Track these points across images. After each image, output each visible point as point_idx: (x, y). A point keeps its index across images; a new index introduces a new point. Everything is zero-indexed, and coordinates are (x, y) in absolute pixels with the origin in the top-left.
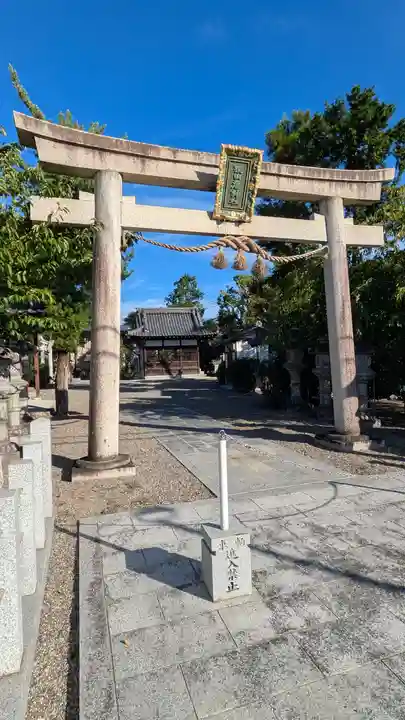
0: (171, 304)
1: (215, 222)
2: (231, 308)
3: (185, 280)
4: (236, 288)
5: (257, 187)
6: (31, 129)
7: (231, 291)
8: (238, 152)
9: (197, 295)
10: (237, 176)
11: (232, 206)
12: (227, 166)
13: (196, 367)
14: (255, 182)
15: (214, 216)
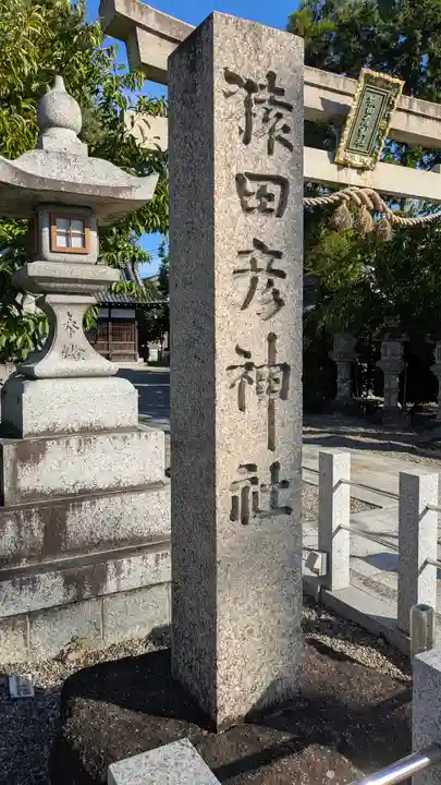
1: (335, 167)
5: (390, 126)
6: (135, 16)
10: (370, 110)
11: (357, 148)
12: (362, 96)
13: (132, 352)
14: (388, 119)
15: (336, 159)
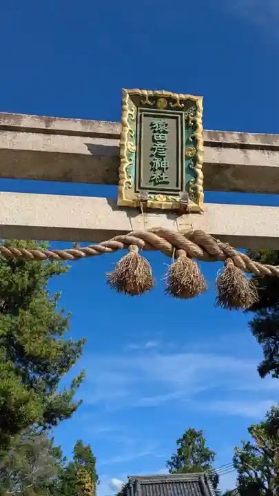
0: (174, 469)
1: (123, 213)
2: (254, 473)
3: (191, 437)
4: (254, 443)
7: (247, 447)
8: (154, 98)
9: (207, 456)
10: (161, 137)
11: (158, 186)
12: (138, 121)
15: (120, 203)
